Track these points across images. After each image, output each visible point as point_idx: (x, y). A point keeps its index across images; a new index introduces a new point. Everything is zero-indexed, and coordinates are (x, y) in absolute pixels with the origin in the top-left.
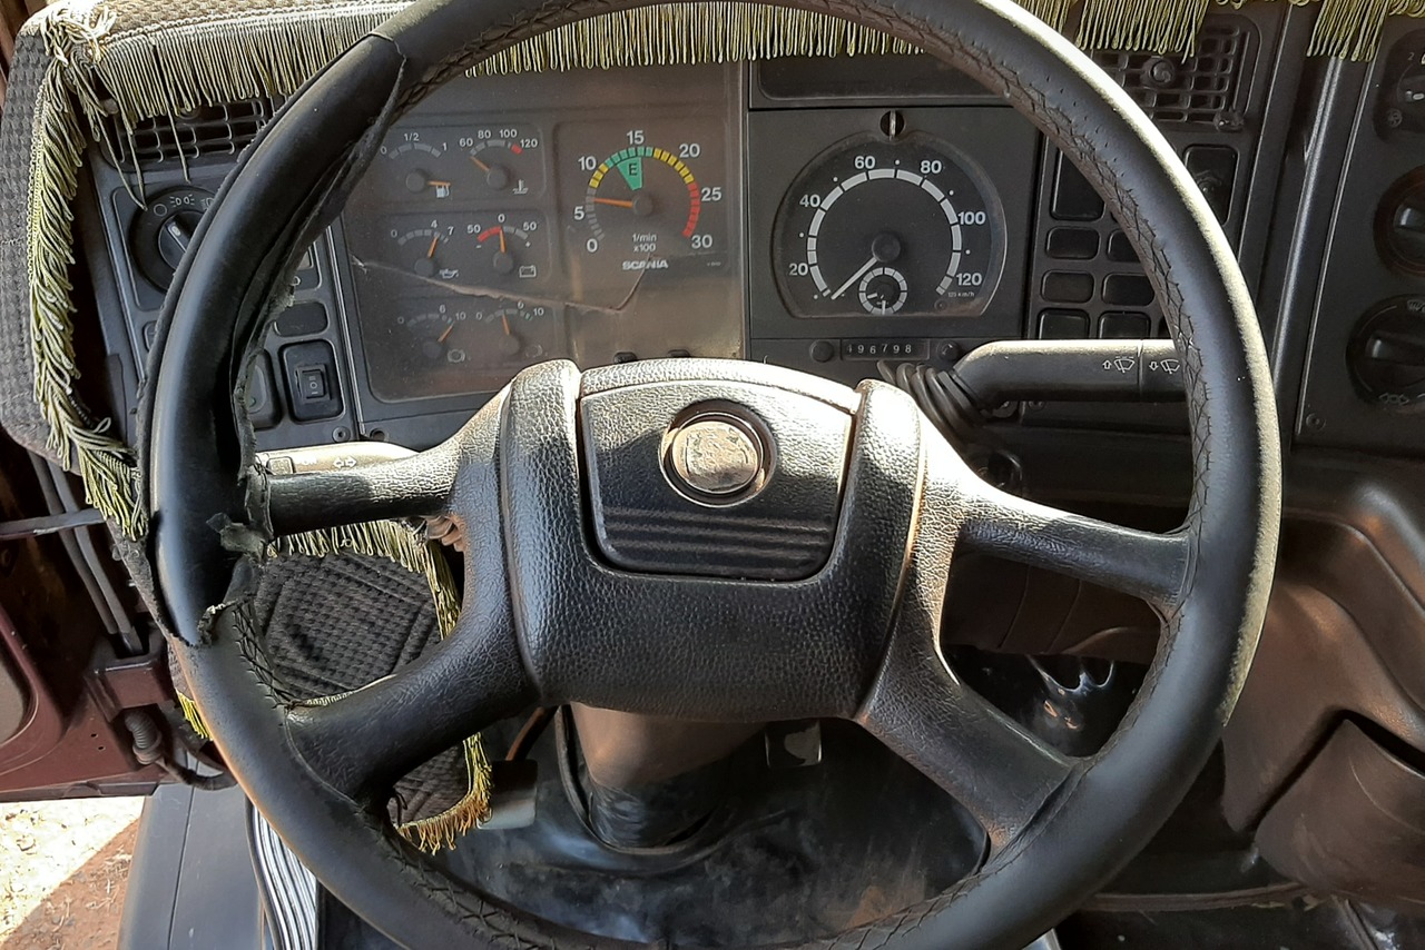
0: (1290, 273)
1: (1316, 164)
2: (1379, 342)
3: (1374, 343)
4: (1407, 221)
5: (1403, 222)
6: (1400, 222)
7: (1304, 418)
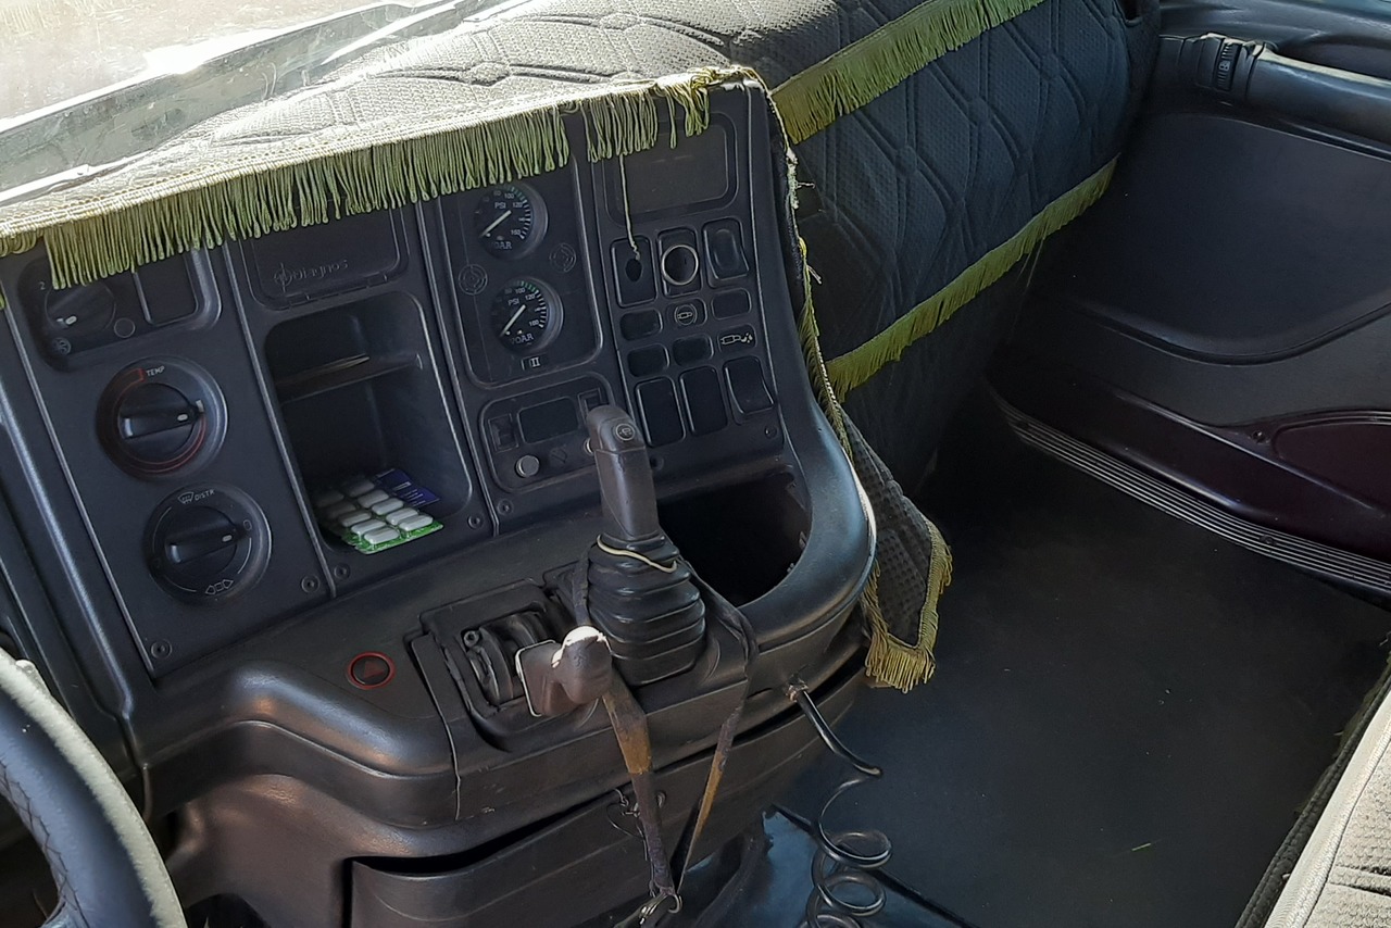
0: (52, 530)
1: (12, 420)
2: (174, 548)
3: (170, 550)
4: (132, 430)
5: (130, 433)
6: (124, 433)
7: (149, 653)
